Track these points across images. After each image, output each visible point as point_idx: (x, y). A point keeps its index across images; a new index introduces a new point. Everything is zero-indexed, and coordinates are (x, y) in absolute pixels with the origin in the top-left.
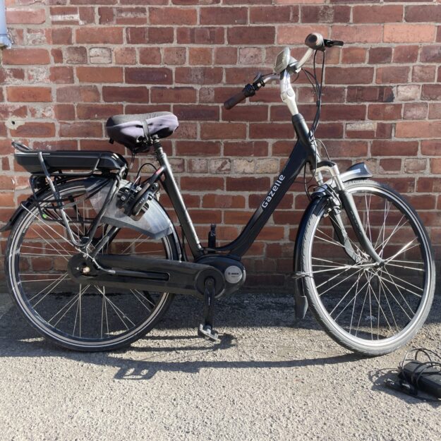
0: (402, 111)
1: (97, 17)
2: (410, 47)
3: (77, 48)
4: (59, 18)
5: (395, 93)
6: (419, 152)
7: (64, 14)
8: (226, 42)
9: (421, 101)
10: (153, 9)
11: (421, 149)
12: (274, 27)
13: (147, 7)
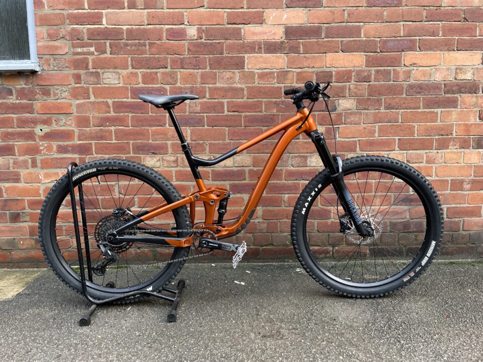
0: (343, 118)
1: (108, 50)
2: (346, 71)
3: (92, 72)
4: (79, 50)
5: (337, 104)
6: (358, 149)
7: (83, 47)
8: (208, 68)
9: (357, 111)
10: (152, 43)
11: (359, 146)
12: (244, 57)
13: (147, 42)
